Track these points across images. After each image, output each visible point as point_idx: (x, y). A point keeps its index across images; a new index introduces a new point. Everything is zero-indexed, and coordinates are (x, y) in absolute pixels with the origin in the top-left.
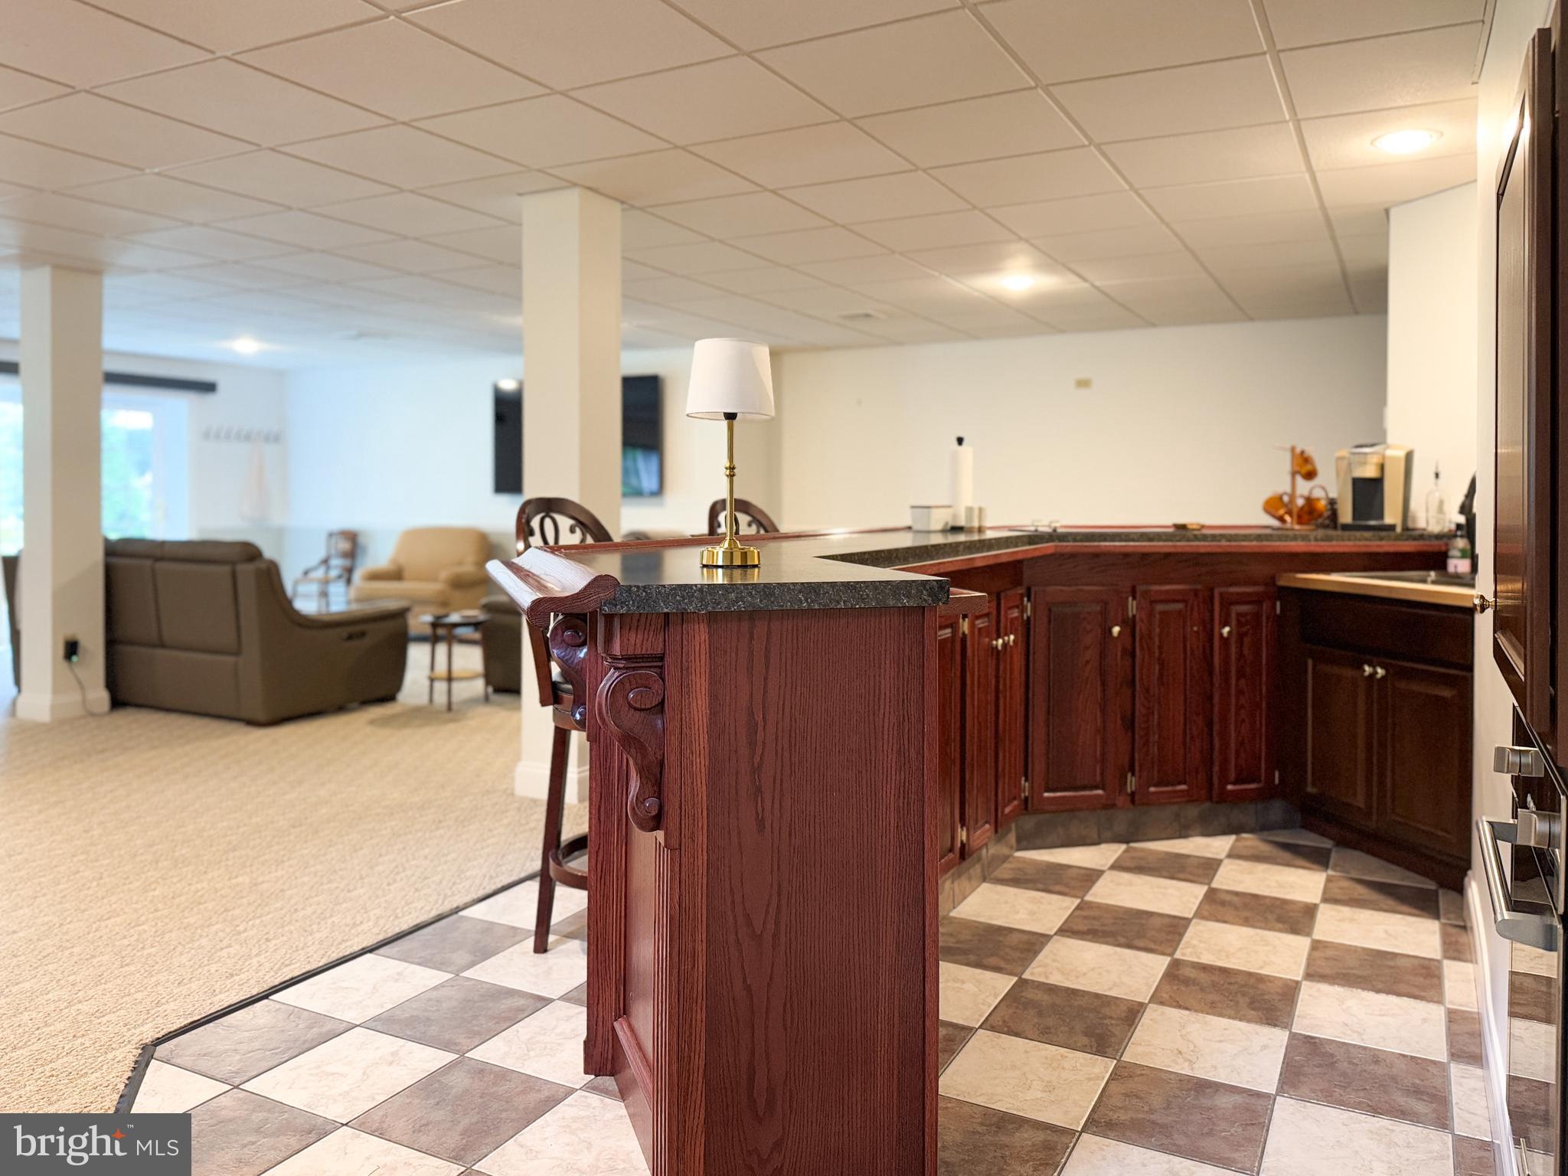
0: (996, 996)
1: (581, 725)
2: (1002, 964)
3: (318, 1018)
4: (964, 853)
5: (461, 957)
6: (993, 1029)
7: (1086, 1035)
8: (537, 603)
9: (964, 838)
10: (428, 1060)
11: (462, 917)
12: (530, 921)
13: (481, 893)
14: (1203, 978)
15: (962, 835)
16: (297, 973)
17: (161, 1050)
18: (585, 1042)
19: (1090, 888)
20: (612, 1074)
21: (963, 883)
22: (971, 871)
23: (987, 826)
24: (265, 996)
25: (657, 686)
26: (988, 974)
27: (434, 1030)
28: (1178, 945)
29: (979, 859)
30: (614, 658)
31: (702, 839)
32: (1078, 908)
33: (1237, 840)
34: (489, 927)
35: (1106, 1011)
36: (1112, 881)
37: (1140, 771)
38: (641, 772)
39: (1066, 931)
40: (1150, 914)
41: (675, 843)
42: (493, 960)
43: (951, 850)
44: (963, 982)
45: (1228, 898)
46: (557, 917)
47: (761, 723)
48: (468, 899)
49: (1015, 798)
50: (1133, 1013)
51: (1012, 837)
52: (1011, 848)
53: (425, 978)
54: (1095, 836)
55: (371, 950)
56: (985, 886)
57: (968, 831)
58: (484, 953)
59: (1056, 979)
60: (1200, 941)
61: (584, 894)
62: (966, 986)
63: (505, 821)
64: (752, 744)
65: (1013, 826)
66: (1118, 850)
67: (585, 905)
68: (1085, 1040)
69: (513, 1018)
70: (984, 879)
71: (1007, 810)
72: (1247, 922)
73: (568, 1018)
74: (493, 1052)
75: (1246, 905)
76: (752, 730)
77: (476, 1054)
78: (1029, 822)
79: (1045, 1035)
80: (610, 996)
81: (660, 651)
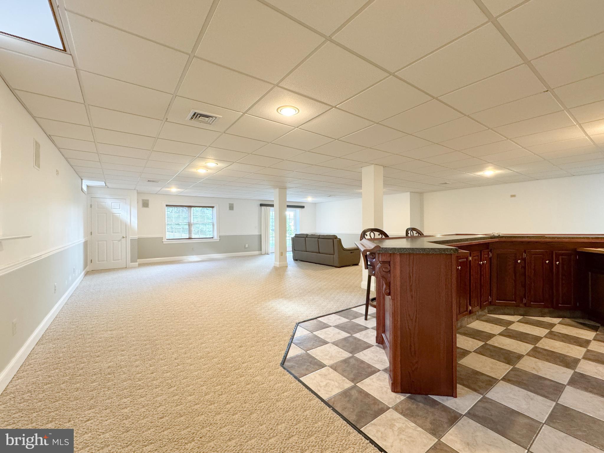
0: (478, 346)
1: (374, 275)
2: (481, 339)
3: (325, 324)
4: (471, 312)
5: (351, 317)
6: (476, 353)
7: (504, 359)
8: (364, 250)
9: (471, 309)
10: (345, 335)
11: (352, 310)
12: (364, 313)
13: (355, 306)
14: (545, 352)
15: (470, 308)
16: (321, 315)
17: (299, 325)
18: (376, 337)
19: (510, 325)
20: (382, 344)
21: (471, 319)
22: (473, 317)
23: (478, 307)
24: (316, 318)
25: (389, 267)
26: (476, 340)
27: (346, 329)
28: (537, 343)
29: (476, 314)
30: (380, 261)
31: (399, 298)
32: (505, 330)
33: (562, 320)
34: (357, 313)
35: (512, 355)
36: (517, 325)
37: (528, 298)
38: (386, 284)
39: (500, 334)
40: (529, 334)
41: (393, 298)
42: (357, 319)
43: (467, 311)
44: (469, 341)
45: (557, 334)
46: (369, 313)
47: (412, 276)
48: (352, 307)
49: (486, 301)
50: (520, 357)
51: (486, 311)
52: (486, 313)
53: (344, 320)
54: (513, 313)
55: (334, 313)
56: (477, 321)
57: (472, 307)
58: (356, 317)
59: (496, 345)
60: (545, 343)
61: (375, 309)
62: (470, 342)
63: (359, 293)
64: (410, 281)
65: (487, 308)
66: (520, 317)
67: (376, 311)
68: (504, 360)
69: (361, 330)
70: (477, 319)
71: (484, 304)
72: (563, 341)
73: (373, 332)
74: (357, 335)
75: (563, 337)
76: (410, 277)
77: (354, 335)
78: (492, 308)
79: (492, 357)
80: (381, 329)
81: (389, 260)
